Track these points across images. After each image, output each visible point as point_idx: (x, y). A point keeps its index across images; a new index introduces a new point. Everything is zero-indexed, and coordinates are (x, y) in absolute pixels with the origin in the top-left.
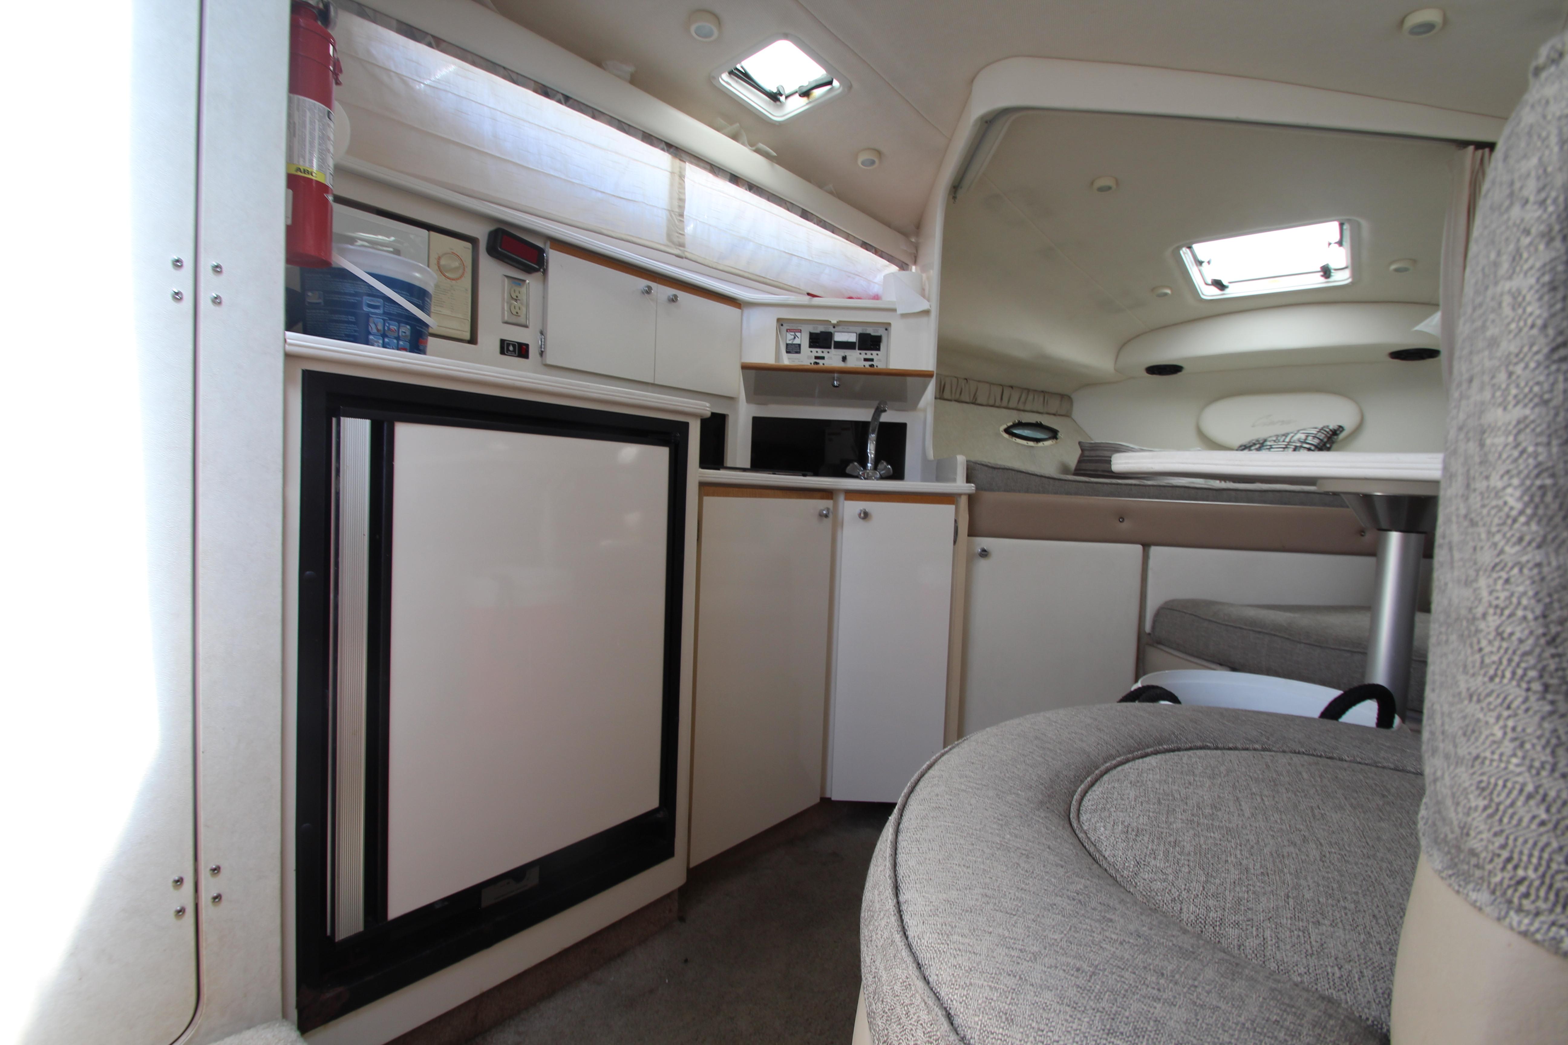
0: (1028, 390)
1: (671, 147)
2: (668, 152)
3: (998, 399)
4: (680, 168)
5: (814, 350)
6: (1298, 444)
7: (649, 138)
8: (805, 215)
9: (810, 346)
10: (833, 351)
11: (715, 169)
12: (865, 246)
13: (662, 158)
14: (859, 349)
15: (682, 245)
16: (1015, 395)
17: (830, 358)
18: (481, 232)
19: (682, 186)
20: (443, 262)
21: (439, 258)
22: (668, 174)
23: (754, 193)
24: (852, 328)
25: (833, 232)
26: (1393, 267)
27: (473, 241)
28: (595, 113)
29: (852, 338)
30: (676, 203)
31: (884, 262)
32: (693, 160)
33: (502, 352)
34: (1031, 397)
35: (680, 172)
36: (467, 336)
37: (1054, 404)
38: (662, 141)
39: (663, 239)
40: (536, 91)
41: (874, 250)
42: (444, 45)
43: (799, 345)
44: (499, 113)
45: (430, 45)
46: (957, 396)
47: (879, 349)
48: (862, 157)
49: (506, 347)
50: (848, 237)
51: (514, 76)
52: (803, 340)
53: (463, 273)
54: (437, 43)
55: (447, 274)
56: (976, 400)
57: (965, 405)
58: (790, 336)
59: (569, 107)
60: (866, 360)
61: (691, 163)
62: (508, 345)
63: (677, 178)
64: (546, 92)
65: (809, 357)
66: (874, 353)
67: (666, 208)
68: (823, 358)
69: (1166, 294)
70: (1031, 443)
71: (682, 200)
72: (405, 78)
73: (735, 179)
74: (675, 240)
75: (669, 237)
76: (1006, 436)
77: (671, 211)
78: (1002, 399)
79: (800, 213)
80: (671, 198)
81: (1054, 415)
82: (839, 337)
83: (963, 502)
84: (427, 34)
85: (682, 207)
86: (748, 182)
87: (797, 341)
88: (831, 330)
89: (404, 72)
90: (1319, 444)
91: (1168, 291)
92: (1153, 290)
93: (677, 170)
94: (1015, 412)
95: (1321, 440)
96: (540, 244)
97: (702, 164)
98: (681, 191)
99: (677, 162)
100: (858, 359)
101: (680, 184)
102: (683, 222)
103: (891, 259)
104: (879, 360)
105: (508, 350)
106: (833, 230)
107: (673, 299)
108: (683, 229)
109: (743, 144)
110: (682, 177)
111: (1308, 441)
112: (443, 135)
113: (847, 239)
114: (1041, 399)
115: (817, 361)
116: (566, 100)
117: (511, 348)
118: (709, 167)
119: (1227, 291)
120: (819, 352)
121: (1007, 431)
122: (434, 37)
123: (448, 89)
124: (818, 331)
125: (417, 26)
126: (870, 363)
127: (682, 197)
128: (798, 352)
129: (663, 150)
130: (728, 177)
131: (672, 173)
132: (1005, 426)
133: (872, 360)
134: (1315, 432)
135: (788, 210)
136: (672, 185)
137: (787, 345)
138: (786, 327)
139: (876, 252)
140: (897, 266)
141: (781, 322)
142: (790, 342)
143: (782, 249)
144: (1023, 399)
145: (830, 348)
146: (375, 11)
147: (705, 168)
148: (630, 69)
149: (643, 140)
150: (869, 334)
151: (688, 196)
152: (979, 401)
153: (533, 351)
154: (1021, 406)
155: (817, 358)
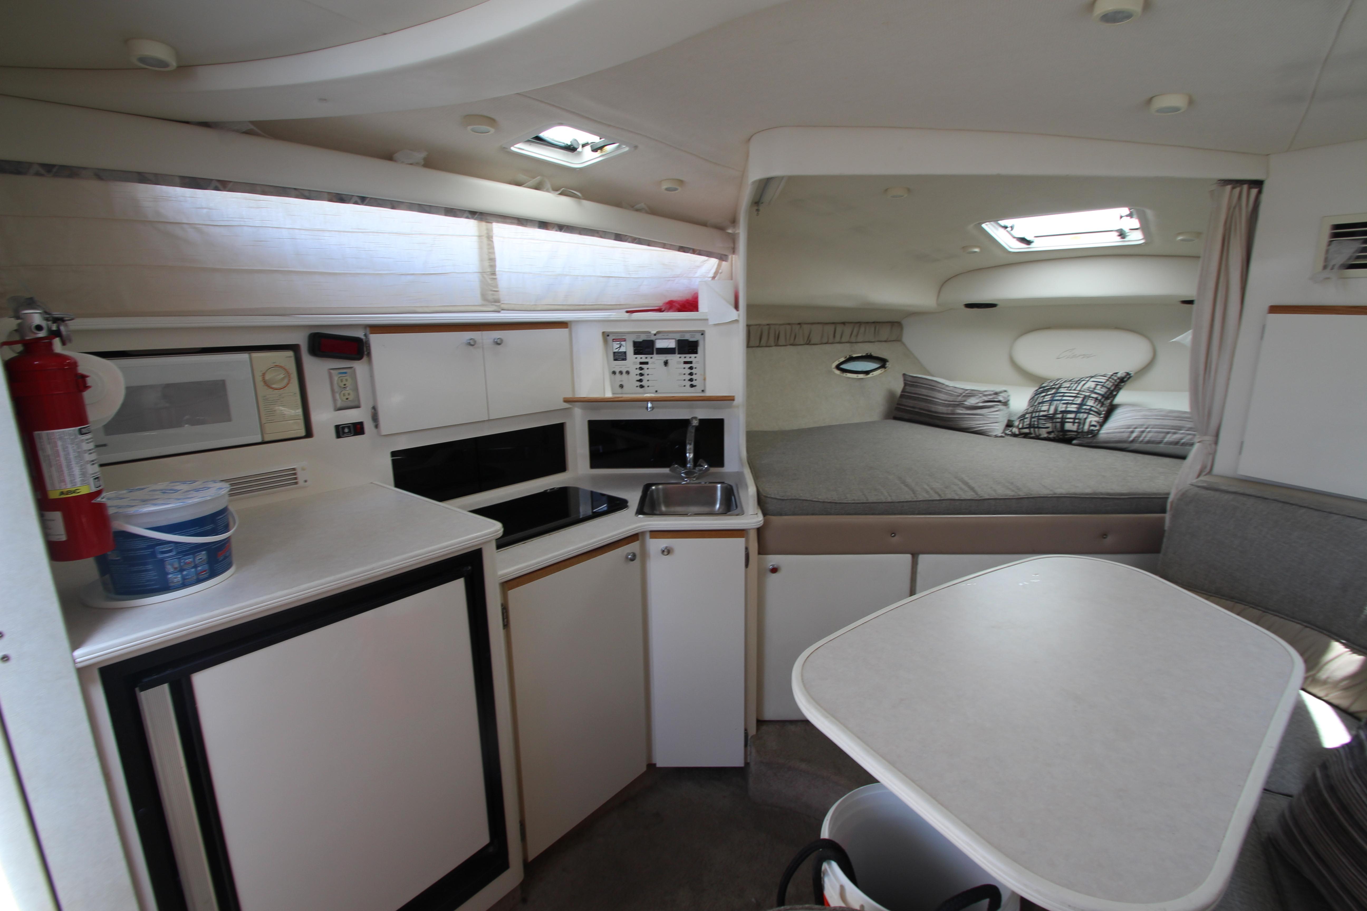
0: (860, 323)
1: (474, 214)
2: (472, 218)
3: (831, 336)
4: (487, 229)
5: (639, 356)
6: (1087, 394)
7: (451, 212)
8: (619, 237)
9: (636, 353)
10: (655, 356)
11: (522, 221)
12: (682, 249)
13: (469, 226)
14: (679, 353)
15: (497, 301)
16: (847, 330)
17: (653, 363)
18: (301, 339)
19: (491, 246)
20: (268, 377)
21: (264, 375)
22: (476, 238)
23: (565, 232)
24: (671, 335)
25: (649, 245)
26: (1180, 238)
27: (294, 348)
28: (394, 205)
29: (672, 344)
30: (487, 264)
31: (704, 258)
32: (500, 220)
33: (339, 436)
34: (862, 330)
35: (488, 233)
36: (303, 433)
37: (885, 332)
38: (465, 211)
39: (478, 300)
40: (330, 200)
41: (691, 251)
42: (230, 185)
43: (625, 353)
44: (297, 231)
45: (217, 189)
46: (792, 341)
47: (696, 353)
48: (665, 186)
49: (341, 431)
50: (664, 246)
51: (307, 194)
52: (628, 348)
53: (289, 380)
54: (223, 185)
55: (274, 386)
56: (810, 341)
57: (799, 347)
58: (616, 345)
59: (366, 205)
60: (686, 363)
61: (498, 222)
62: (343, 428)
63: (485, 240)
64: (341, 198)
65: (635, 363)
66: (693, 356)
67: (477, 271)
68: (647, 363)
69: (975, 252)
70: (861, 376)
71: (492, 260)
72: (198, 226)
73: (544, 225)
74: (490, 298)
75: (484, 296)
76: (838, 372)
77: (482, 273)
78: (834, 336)
79: (613, 237)
80: (481, 260)
81: (885, 341)
82: (660, 344)
83: (753, 536)
84: (212, 180)
85: (493, 266)
86: (557, 224)
87: (622, 349)
88: (653, 338)
89: (196, 220)
90: (1106, 393)
91: (977, 250)
92: (964, 248)
93: (484, 232)
94: (848, 345)
95: (1109, 389)
96: (360, 334)
97: (508, 221)
98: (490, 251)
99: (484, 224)
100: (679, 363)
101: (489, 245)
102: (496, 279)
103: (709, 254)
104: (697, 362)
105: (344, 433)
106: (649, 243)
107: (498, 343)
108: (496, 286)
109: (548, 191)
110: (490, 238)
111: (1096, 391)
112: (246, 268)
113: (664, 248)
114: (873, 329)
115: (643, 366)
116: (363, 200)
117: (346, 430)
118: (516, 221)
119: (1032, 245)
120: (642, 358)
121: (838, 367)
122: (219, 181)
123: (242, 223)
124: (640, 340)
125: (200, 177)
126: (689, 365)
127: (492, 256)
128: (625, 359)
129: (467, 218)
130: (537, 225)
131: (480, 236)
132: (837, 363)
133: (691, 362)
134: (1104, 381)
135: (601, 237)
136: (481, 248)
137: (614, 353)
138: (610, 338)
139: (694, 251)
140: (717, 258)
141: (606, 335)
142: (616, 350)
143: (599, 274)
144: (855, 333)
145: (653, 354)
146: (156, 175)
147: (512, 223)
148: (423, 155)
149: (446, 215)
150: (687, 340)
151: (498, 256)
152: (812, 342)
153: (368, 426)
154: (853, 339)
155: (641, 363)
